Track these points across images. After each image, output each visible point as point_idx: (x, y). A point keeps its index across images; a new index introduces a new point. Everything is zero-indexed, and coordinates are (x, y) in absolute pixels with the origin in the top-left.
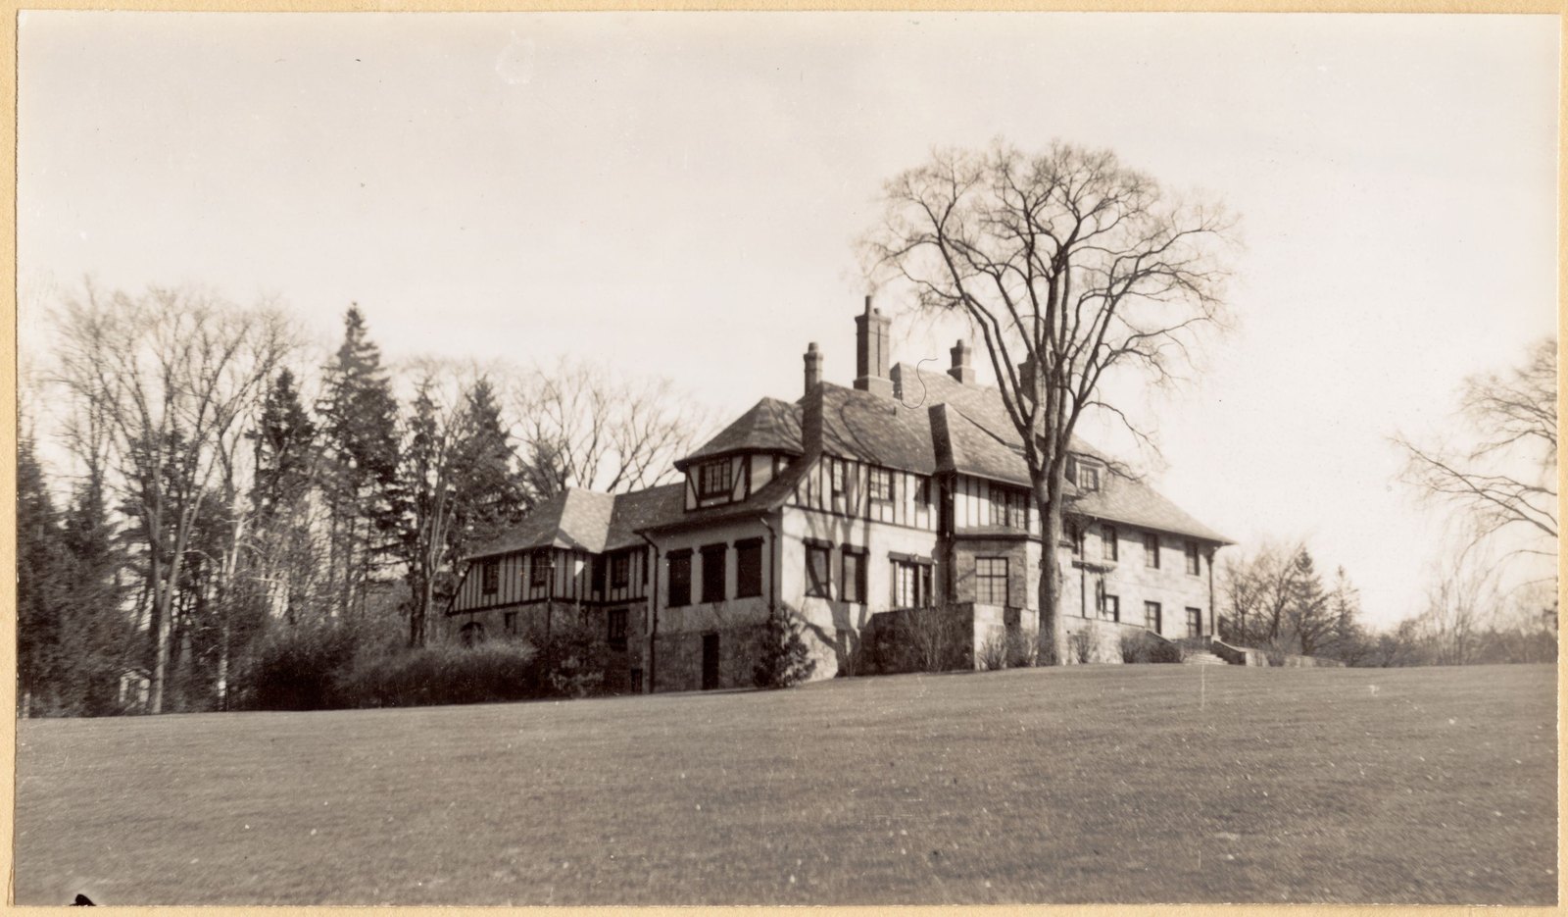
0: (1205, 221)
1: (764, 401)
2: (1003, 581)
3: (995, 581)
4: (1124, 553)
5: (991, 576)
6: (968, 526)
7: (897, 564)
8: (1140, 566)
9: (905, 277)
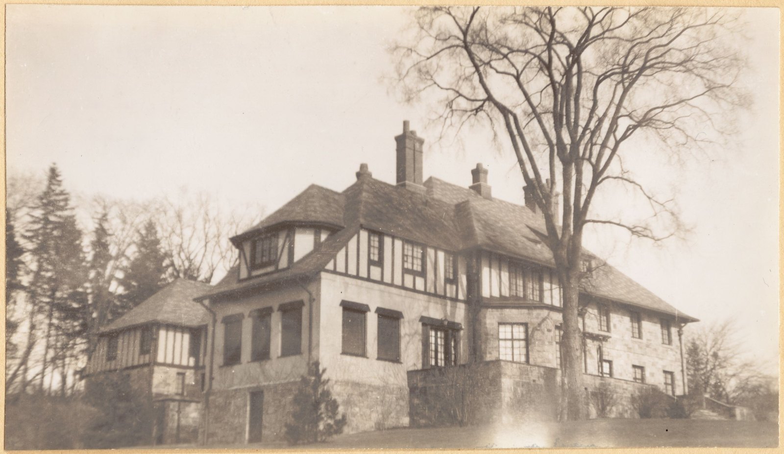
0: (709, 18)
1: (313, 187)
2: (523, 343)
3: (516, 344)
4: (615, 326)
5: (512, 340)
6: (491, 296)
7: (429, 327)
8: (628, 336)
9: (435, 86)
